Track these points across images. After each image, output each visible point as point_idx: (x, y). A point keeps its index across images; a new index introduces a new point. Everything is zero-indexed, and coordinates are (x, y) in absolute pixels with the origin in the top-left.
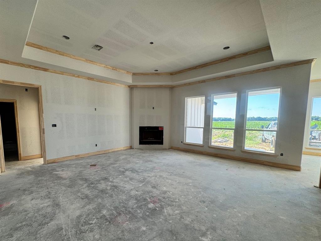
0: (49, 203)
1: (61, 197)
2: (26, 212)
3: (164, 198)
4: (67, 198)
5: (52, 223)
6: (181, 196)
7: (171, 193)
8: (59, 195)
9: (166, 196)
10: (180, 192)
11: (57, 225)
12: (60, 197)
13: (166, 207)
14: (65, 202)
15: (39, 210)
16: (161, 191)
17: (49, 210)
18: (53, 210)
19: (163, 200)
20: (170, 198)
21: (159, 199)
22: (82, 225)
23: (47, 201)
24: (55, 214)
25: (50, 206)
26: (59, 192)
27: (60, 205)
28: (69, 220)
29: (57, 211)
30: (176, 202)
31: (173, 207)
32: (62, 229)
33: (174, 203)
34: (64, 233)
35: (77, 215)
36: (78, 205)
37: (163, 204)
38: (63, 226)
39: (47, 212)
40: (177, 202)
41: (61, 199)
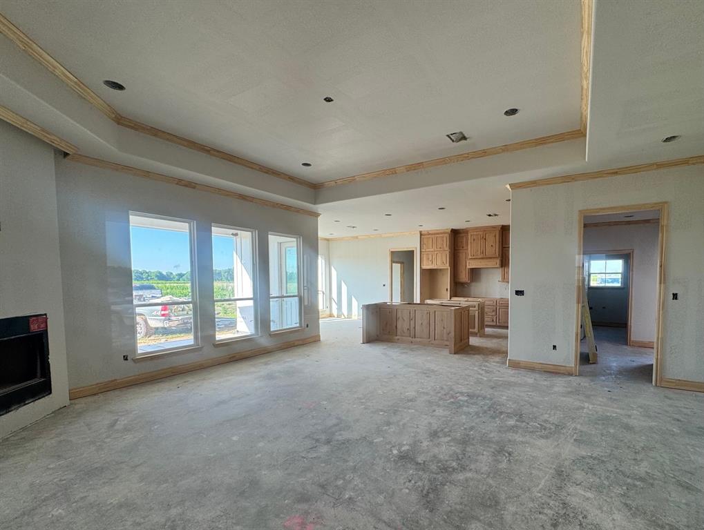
0: (572, 490)
1: (540, 486)
2: (628, 502)
4: (531, 474)
5: (584, 453)
8: (540, 495)
11: (579, 448)
12: (541, 489)
14: (541, 470)
15: (599, 489)
17: (579, 476)
18: (574, 470)
22: (550, 429)
23: (573, 499)
24: (574, 461)
25: (574, 480)
26: (531, 505)
27: (556, 471)
28: (559, 442)
29: (567, 463)
32: (575, 440)
34: (575, 435)
35: (545, 440)
36: (528, 450)
38: (572, 441)
39: (585, 474)
41: (543, 481)
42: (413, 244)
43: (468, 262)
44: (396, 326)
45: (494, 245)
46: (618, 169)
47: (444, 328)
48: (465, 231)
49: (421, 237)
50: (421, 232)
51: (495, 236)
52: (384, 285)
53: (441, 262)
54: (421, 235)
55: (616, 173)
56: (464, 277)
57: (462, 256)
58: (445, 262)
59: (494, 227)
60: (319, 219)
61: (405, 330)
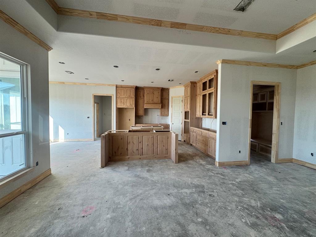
3: (258, 218)
6: (231, 210)
7: (244, 221)
9: (253, 220)
10: (228, 215)
13: (258, 206)
16: (260, 232)
19: (260, 215)
20: (248, 214)
21: (266, 219)
30: (243, 207)
31: (248, 204)
33: (245, 206)
37: (260, 211)
40: (241, 206)
42: (111, 92)
43: (145, 105)
44: (127, 149)
45: (158, 97)
46: (268, 64)
47: (164, 146)
48: (143, 89)
49: (116, 89)
50: (116, 85)
51: (159, 93)
52: (88, 118)
53: (129, 104)
54: (116, 87)
55: (265, 65)
56: (141, 112)
57: (141, 101)
58: (132, 105)
59: (158, 88)
60: (50, 53)
61: (135, 151)
